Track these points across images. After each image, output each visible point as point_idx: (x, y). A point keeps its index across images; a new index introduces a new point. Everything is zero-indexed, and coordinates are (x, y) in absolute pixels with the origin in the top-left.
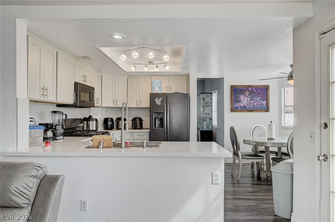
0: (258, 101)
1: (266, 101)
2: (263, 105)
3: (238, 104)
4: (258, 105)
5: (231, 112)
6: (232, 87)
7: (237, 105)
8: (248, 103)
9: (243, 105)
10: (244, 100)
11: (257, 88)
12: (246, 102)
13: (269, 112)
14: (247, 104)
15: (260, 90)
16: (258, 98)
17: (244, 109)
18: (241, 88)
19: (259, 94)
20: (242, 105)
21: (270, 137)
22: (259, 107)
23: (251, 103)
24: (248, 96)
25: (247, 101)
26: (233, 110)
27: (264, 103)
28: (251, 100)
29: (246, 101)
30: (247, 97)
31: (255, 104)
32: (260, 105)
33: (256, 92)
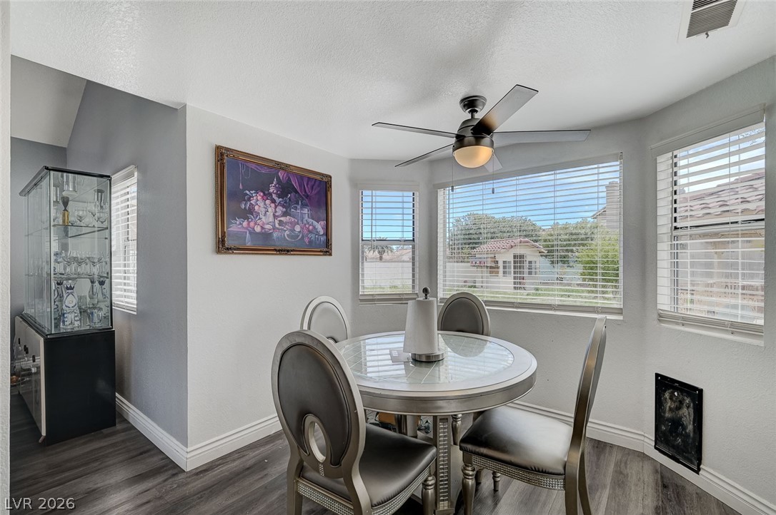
0: (304, 220)
1: (323, 223)
2: (317, 233)
3: (245, 224)
4: (306, 232)
5: (218, 251)
6: (221, 155)
7: (236, 227)
8: (277, 222)
9: (262, 228)
10: (263, 210)
11: (302, 177)
12: (271, 219)
13: (331, 255)
14: (274, 228)
15: (310, 184)
16: (306, 211)
17: (265, 245)
18: (253, 166)
19: (307, 196)
20: (258, 229)
22: (306, 240)
23: (286, 223)
24: (278, 200)
25: (275, 217)
26: (222, 245)
27: (320, 227)
28: (285, 214)
29: (270, 213)
30: (273, 201)
31: (298, 228)
32: (310, 232)
33: (298, 190)
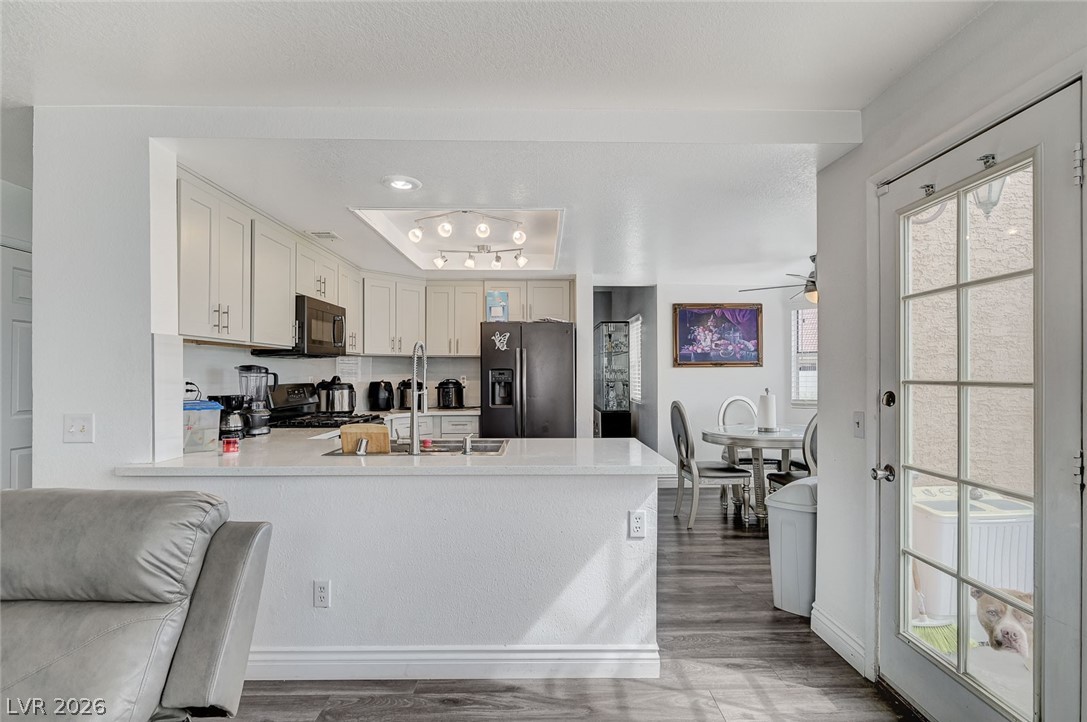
0: (736, 342)
1: (754, 342)
2: (749, 350)
3: (691, 348)
4: (738, 350)
5: (674, 366)
6: (676, 307)
7: (689, 350)
8: (713, 345)
9: (702, 350)
10: (703, 338)
11: (734, 310)
12: (709, 343)
13: (761, 366)
14: (711, 349)
15: (742, 314)
16: (738, 334)
17: (704, 360)
18: (696, 311)
19: (739, 323)
20: (699, 351)
21: (763, 426)
22: (738, 356)
23: (721, 345)
24: (714, 330)
25: (712, 341)
26: (680, 361)
27: (751, 345)
28: (719, 339)
29: (708, 340)
30: (711, 331)
31: (730, 348)
32: (742, 349)
33: (731, 319)
